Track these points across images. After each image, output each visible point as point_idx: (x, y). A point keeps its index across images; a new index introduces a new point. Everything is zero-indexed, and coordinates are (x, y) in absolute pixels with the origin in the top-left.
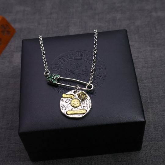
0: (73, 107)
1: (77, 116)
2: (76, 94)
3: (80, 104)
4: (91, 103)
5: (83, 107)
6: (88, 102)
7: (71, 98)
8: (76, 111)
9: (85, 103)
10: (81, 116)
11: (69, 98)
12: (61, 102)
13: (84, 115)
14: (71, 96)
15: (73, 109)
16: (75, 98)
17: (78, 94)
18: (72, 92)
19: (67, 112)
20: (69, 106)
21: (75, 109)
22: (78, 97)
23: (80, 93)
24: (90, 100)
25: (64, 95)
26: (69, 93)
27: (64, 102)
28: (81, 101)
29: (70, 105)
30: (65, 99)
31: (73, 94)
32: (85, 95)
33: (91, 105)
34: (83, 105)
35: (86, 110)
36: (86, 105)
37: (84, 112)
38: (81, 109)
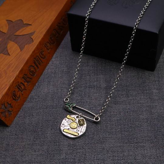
0: (70, 127)
1: (70, 136)
2: (77, 119)
3: (77, 127)
4: (85, 130)
5: (77, 130)
6: (83, 128)
7: (72, 120)
8: (71, 131)
9: (81, 128)
10: (73, 136)
11: (71, 120)
12: (64, 120)
13: (75, 137)
14: (74, 119)
15: (70, 130)
16: (75, 121)
17: (78, 119)
18: (75, 116)
19: (64, 129)
20: (67, 126)
21: (71, 130)
22: (78, 122)
23: (81, 119)
24: (86, 127)
25: (68, 116)
26: (73, 116)
27: (66, 121)
28: (78, 125)
29: (69, 125)
30: (67, 120)
31: (75, 118)
32: (84, 122)
33: (84, 131)
34: (78, 129)
35: (79, 134)
36: (80, 130)
37: (77, 134)
38: (76, 131)
